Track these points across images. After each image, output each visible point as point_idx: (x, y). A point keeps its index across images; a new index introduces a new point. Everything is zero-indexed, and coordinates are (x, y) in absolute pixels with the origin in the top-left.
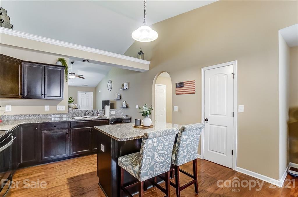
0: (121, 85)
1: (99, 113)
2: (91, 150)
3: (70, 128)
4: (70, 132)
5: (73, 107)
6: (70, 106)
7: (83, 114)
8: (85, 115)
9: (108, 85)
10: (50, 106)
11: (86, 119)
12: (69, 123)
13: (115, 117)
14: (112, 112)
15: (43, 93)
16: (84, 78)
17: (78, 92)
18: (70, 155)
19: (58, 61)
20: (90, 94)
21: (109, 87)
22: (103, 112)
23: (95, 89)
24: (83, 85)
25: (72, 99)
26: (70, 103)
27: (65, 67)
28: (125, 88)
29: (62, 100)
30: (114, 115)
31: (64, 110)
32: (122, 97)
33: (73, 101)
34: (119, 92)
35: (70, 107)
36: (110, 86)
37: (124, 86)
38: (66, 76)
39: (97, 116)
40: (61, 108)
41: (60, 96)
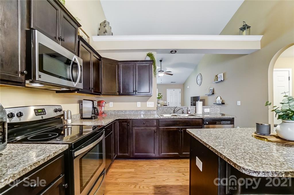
0: (214, 77)
1: (189, 111)
2: (180, 153)
3: (158, 126)
4: (158, 130)
5: (162, 104)
6: (158, 102)
7: (172, 111)
8: (174, 113)
9: (198, 79)
10: (141, 102)
11: (175, 117)
12: (158, 120)
13: (208, 116)
14: (205, 109)
15: (135, 90)
16: (172, 75)
17: (167, 89)
18: (158, 156)
19: (147, 57)
20: (178, 91)
21: (199, 82)
22: (195, 109)
23: (183, 86)
24: (172, 82)
25: (161, 95)
26: (159, 99)
27: (152, 61)
28: (219, 80)
29: (151, 96)
30: (208, 113)
31: (153, 106)
32: (215, 92)
33: (161, 97)
34: (211, 86)
35: (159, 104)
36: (200, 80)
37: (218, 77)
38: (154, 71)
39: (188, 113)
40: (151, 104)
41: (149, 92)
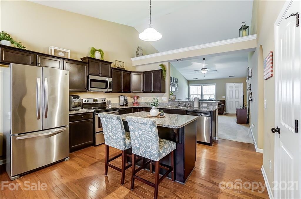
14: (203, 104)
15: (151, 89)
17: (226, 84)
20: (239, 85)
23: (244, 80)
24: (230, 76)
35: (170, 98)
